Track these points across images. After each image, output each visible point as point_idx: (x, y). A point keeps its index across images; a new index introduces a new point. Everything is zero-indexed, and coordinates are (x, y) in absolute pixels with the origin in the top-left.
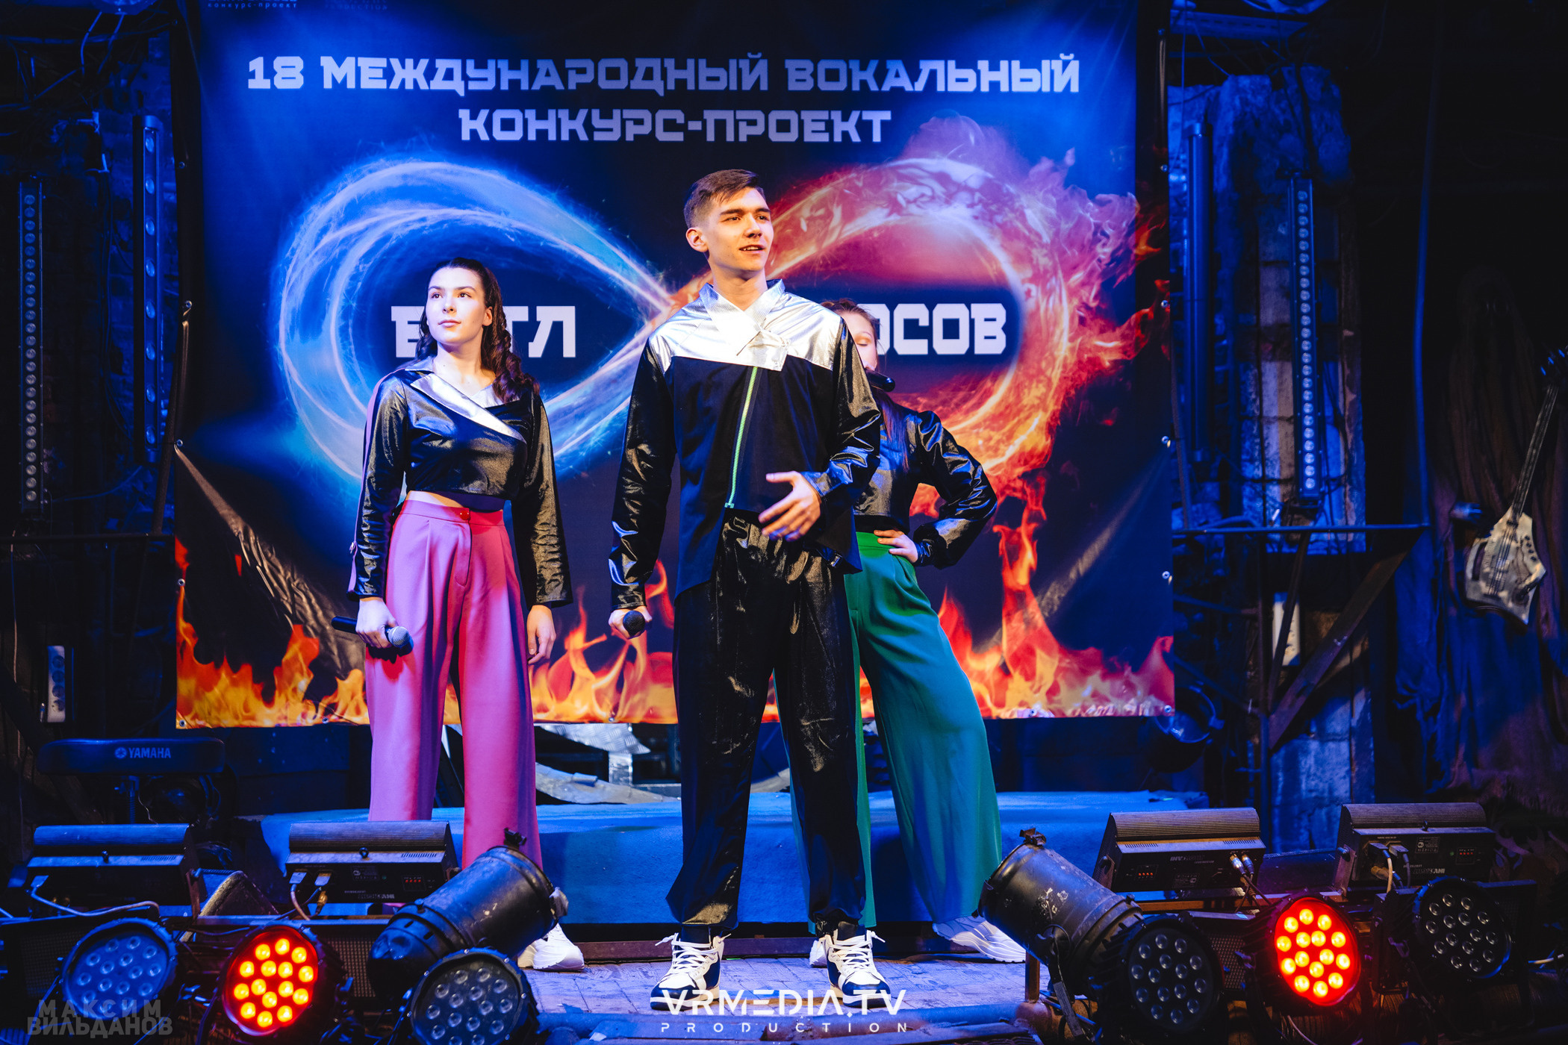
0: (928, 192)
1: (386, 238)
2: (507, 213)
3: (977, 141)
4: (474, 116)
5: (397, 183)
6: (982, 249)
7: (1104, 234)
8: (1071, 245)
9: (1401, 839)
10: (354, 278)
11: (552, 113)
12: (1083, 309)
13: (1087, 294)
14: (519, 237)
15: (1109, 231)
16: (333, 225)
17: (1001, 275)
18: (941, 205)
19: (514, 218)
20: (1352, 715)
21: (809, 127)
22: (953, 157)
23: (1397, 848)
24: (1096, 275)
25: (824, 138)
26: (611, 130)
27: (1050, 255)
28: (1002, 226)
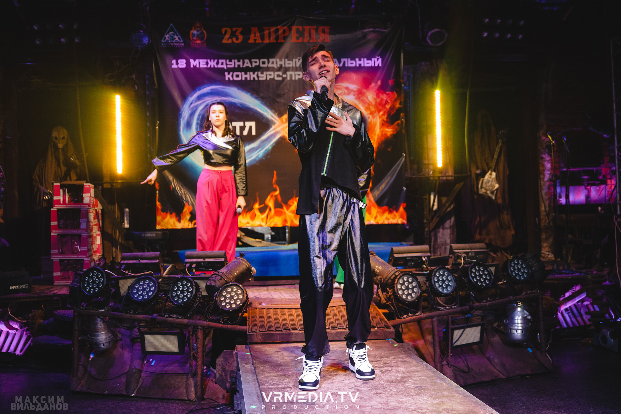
0: (344, 92)
3: (356, 79)
4: (229, 74)
5: (209, 91)
8: (380, 105)
9: (465, 253)
10: (199, 115)
11: (248, 73)
12: (383, 121)
13: (384, 117)
14: (241, 105)
15: (389, 101)
16: (194, 102)
18: (347, 95)
19: (239, 100)
20: (450, 222)
22: (350, 83)
23: (464, 255)
24: (386, 112)
26: (263, 77)
27: (374, 108)
28: (362, 100)
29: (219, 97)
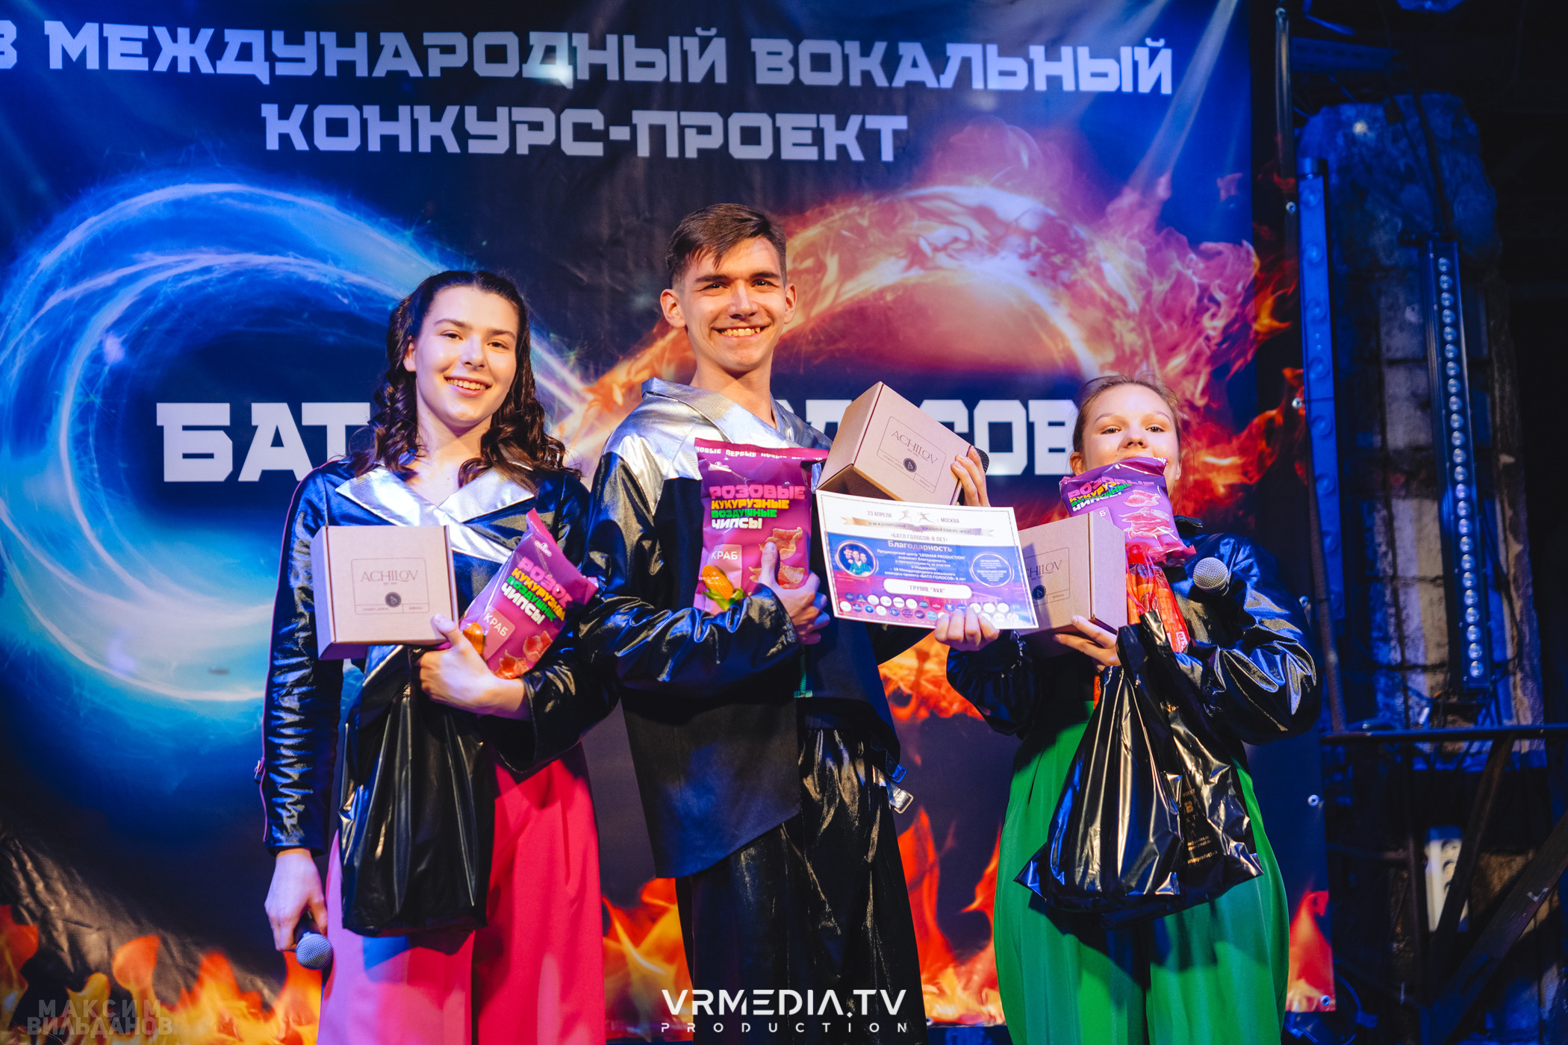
0: (965, 236)
1: (148, 298)
2: (336, 262)
3: (1032, 162)
4: (284, 115)
5: (162, 214)
6: (1043, 321)
7: (1212, 299)
8: (1168, 315)
10: (97, 359)
11: (404, 111)
12: (1186, 409)
13: (1192, 388)
14: (357, 298)
15: (1220, 296)
16: (64, 278)
17: (1071, 359)
18: (982, 255)
19: (347, 269)
21: (788, 138)
22: (999, 185)
24: (1203, 359)
25: (812, 154)
26: (494, 138)
27: (1139, 329)
28: (1069, 286)
29: (226, 253)
